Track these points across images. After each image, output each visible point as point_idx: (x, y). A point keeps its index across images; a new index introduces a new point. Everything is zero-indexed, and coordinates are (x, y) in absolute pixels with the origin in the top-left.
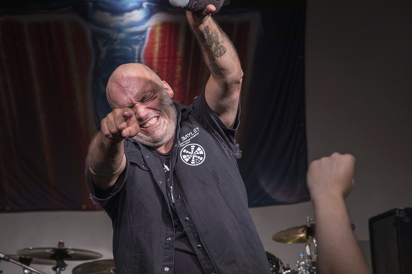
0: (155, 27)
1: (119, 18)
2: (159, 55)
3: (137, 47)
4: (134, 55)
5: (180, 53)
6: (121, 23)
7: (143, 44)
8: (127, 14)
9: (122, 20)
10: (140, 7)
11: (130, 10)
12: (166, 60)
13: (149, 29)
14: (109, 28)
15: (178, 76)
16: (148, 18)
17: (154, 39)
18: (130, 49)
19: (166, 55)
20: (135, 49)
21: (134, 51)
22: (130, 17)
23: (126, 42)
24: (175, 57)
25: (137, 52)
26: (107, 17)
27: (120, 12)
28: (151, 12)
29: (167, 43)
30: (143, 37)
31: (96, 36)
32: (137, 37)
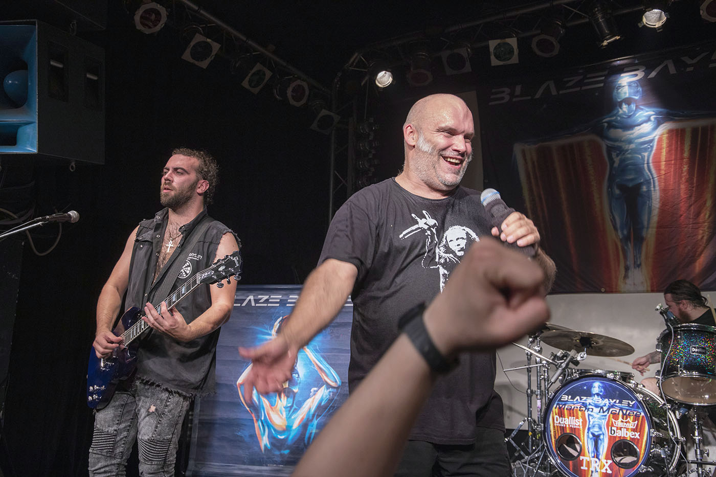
0: (662, 135)
1: (630, 132)
2: (666, 159)
3: (646, 154)
4: (644, 161)
5: (686, 155)
6: (632, 136)
7: (651, 151)
8: (637, 128)
9: (632, 134)
10: (648, 120)
11: (639, 125)
12: (673, 162)
13: (657, 137)
14: (621, 141)
15: (685, 174)
16: (655, 128)
17: (662, 145)
18: (640, 157)
19: (673, 157)
20: (645, 156)
21: (643, 158)
22: (639, 130)
23: (637, 151)
24: (682, 159)
25: (646, 158)
26: (619, 132)
27: (631, 127)
28: (659, 123)
29: (673, 147)
30: (651, 145)
31: (610, 149)
32: (646, 145)
